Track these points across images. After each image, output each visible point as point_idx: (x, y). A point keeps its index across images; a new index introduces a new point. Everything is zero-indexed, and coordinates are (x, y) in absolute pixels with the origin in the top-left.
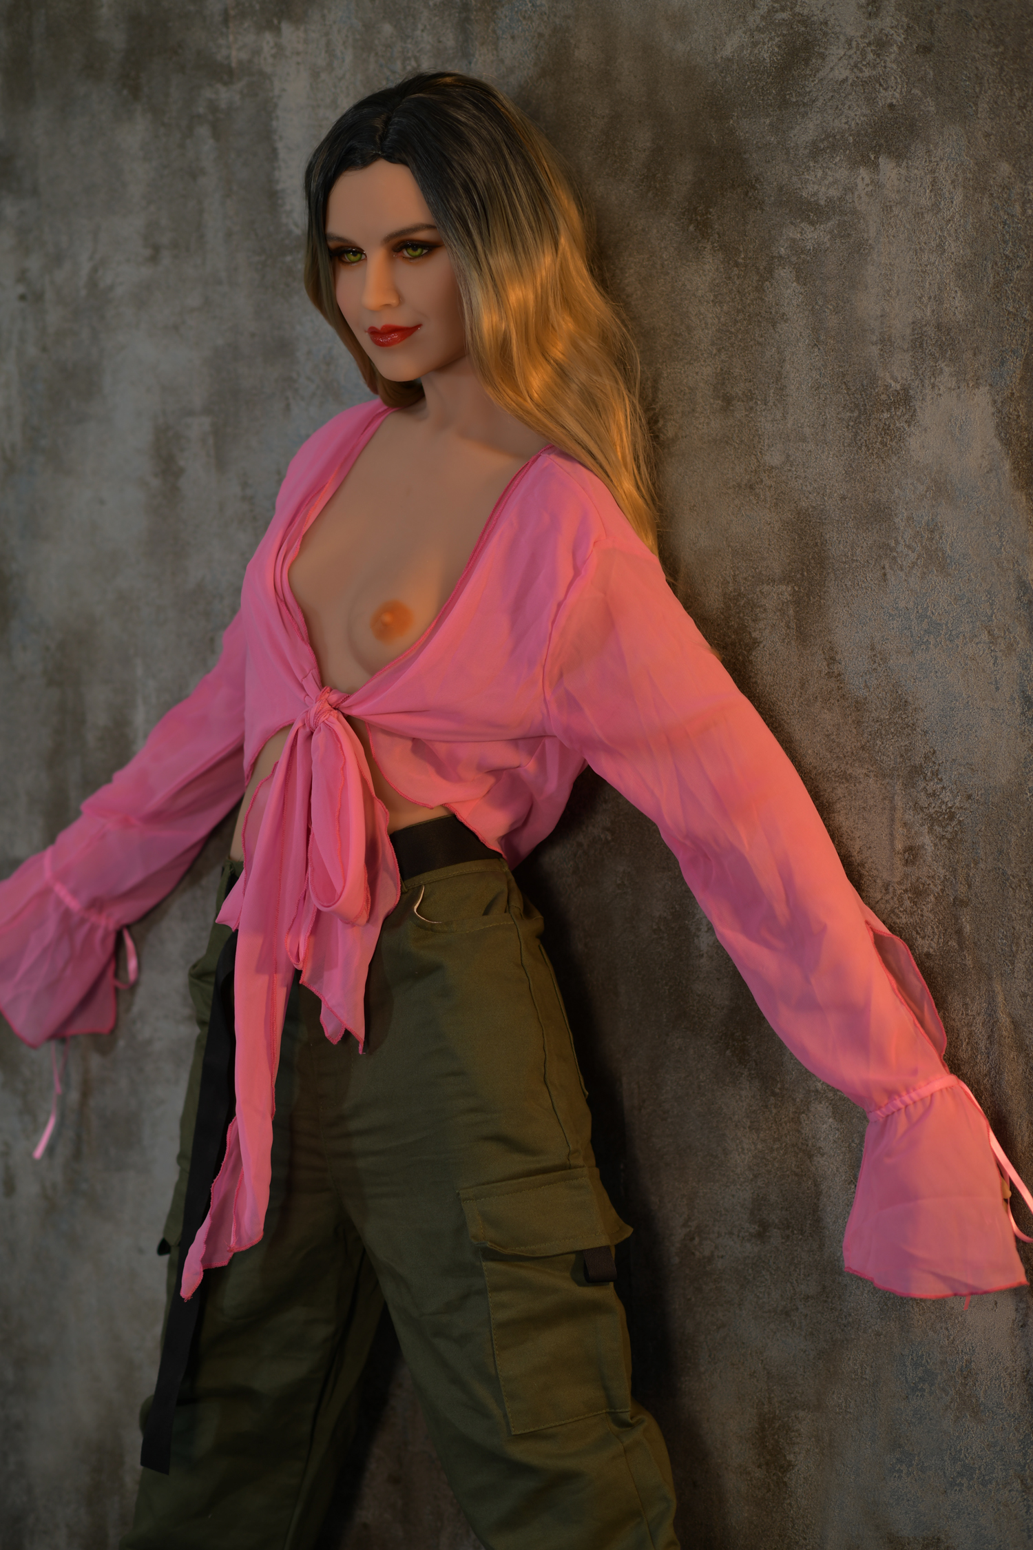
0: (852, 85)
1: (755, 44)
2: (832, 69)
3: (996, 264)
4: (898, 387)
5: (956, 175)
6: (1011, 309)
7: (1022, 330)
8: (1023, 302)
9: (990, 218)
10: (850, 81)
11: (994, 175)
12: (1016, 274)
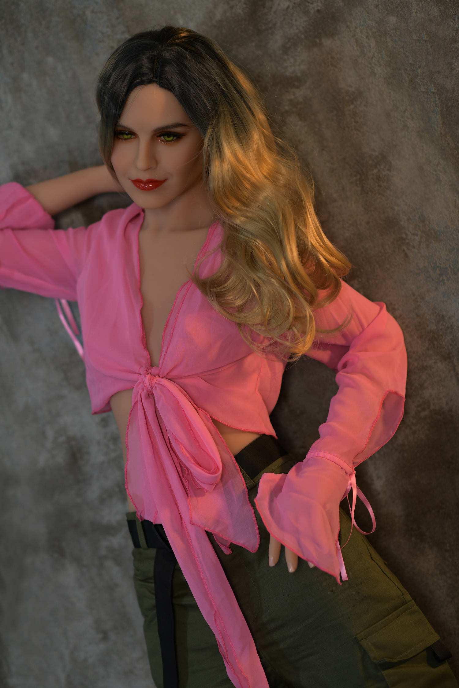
0: (293, 8)
1: (232, 8)
2: (279, 4)
3: (406, 70)
4: (377, 154)
5: (367, 33)
6: (423, 90)
7: (434, 99)
8: (429, 84)
9: (395, 48)
10: (291, 7)
11: (388, 25)
12: (419, 71)
